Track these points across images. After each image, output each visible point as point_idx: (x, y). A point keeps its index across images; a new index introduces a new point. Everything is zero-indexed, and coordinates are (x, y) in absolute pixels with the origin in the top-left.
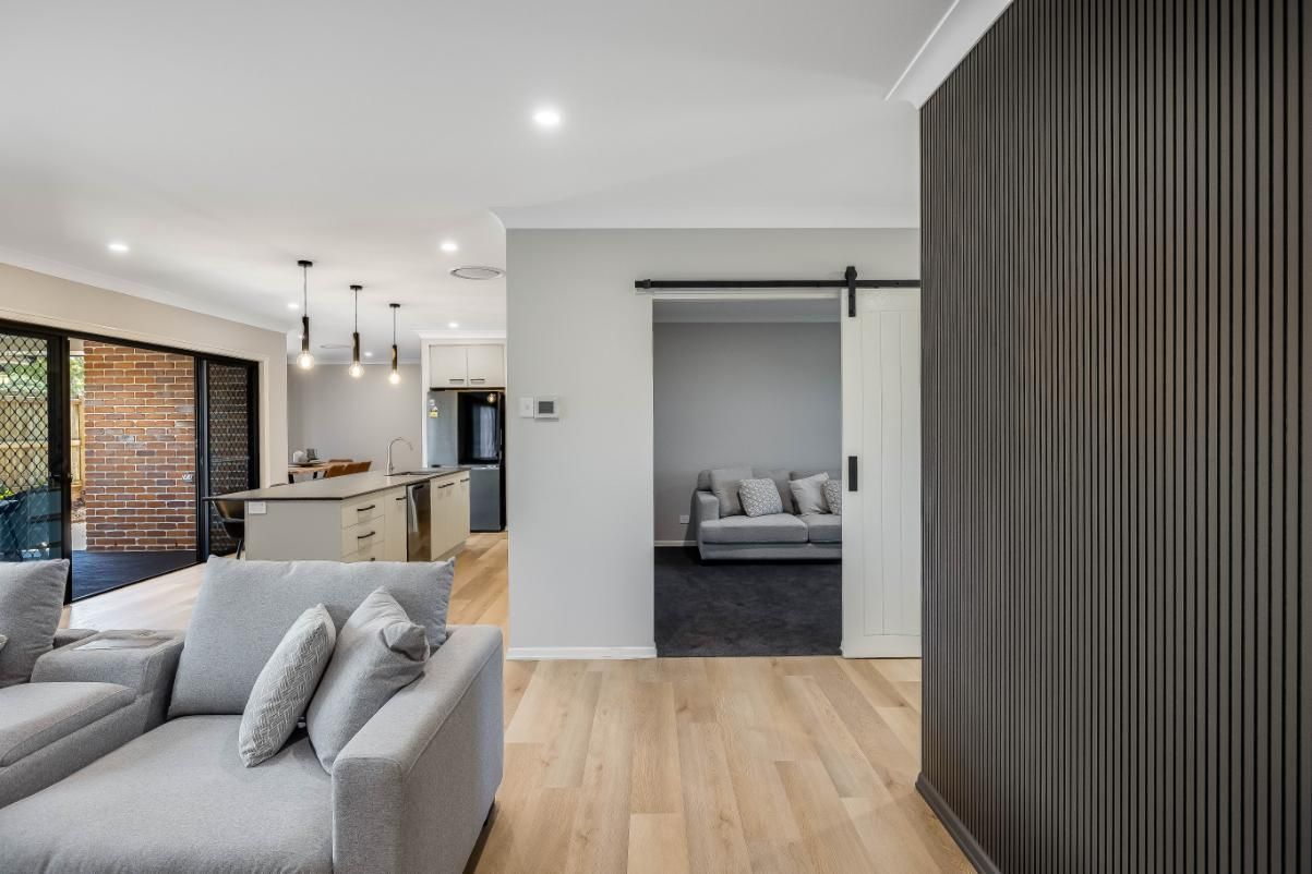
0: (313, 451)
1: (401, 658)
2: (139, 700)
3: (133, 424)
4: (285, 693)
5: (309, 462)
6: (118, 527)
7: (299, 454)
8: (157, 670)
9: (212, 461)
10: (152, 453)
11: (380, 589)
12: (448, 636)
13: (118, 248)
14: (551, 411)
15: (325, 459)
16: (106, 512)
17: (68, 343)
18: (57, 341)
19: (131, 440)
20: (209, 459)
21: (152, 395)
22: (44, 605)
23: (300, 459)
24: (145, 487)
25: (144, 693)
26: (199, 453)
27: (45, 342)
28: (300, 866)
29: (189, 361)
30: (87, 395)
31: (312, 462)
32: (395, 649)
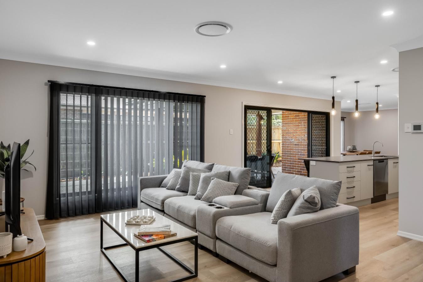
0: (355, 146)
1: (307, 204)
2: (259, 205)
3: (294, 135)
4: (281, 207)
5: (353, 151)
6: (290, 168)
7: (349, 147)
8: (264, 198)
9: (313, 148)
10: (298, 145)
11: (315, 186)
12: (337, 206)
13: (280, 82)
14: (420, 129)
15: (360, 149)
16: (287, 163)
17: (271, 111)
18: (269, 110)
19: (293, 140)
20: (311, 147)
21: (299, 125)
22: (246, 178)
23: (349, 149)
24: (297, 156)
25: (260, 203)
26: (308, 145)
27: (266, 111)
28: (270, 244)
29: (306, 114)
30: (282, 126)
31: (354, 150)
32: (306, 201)
